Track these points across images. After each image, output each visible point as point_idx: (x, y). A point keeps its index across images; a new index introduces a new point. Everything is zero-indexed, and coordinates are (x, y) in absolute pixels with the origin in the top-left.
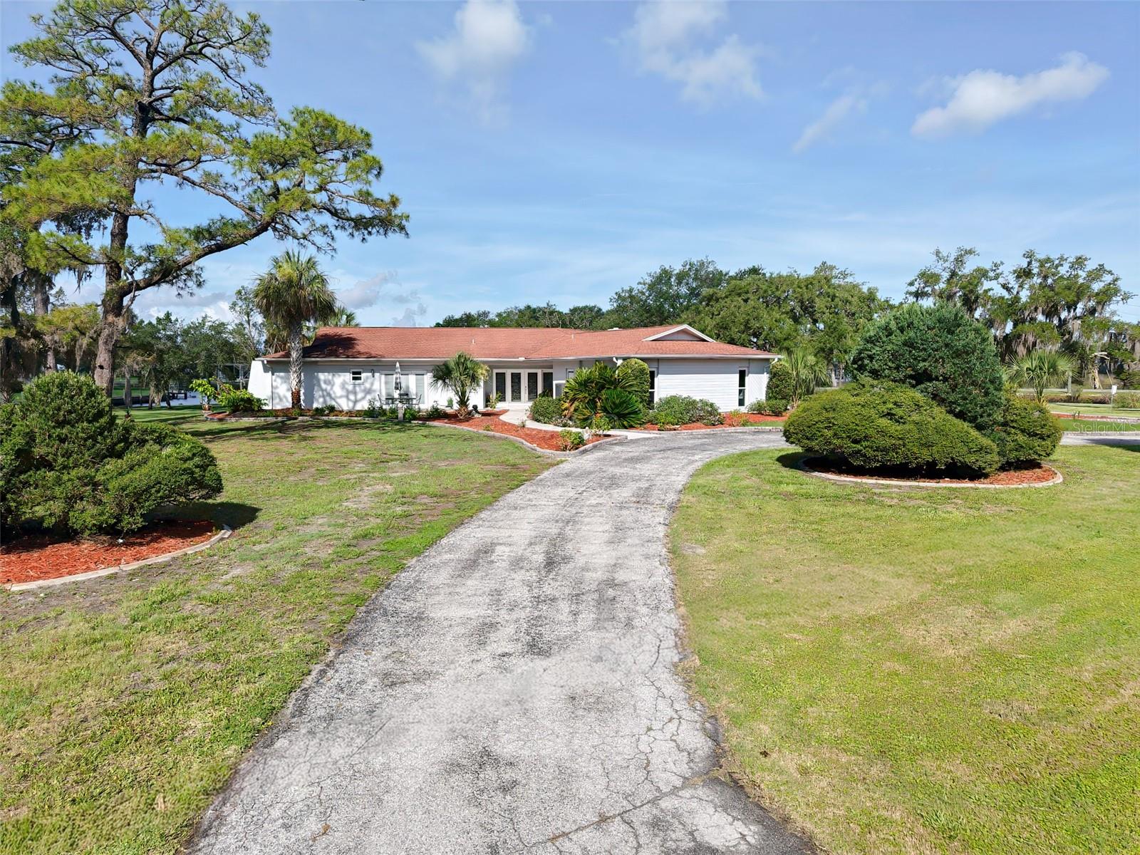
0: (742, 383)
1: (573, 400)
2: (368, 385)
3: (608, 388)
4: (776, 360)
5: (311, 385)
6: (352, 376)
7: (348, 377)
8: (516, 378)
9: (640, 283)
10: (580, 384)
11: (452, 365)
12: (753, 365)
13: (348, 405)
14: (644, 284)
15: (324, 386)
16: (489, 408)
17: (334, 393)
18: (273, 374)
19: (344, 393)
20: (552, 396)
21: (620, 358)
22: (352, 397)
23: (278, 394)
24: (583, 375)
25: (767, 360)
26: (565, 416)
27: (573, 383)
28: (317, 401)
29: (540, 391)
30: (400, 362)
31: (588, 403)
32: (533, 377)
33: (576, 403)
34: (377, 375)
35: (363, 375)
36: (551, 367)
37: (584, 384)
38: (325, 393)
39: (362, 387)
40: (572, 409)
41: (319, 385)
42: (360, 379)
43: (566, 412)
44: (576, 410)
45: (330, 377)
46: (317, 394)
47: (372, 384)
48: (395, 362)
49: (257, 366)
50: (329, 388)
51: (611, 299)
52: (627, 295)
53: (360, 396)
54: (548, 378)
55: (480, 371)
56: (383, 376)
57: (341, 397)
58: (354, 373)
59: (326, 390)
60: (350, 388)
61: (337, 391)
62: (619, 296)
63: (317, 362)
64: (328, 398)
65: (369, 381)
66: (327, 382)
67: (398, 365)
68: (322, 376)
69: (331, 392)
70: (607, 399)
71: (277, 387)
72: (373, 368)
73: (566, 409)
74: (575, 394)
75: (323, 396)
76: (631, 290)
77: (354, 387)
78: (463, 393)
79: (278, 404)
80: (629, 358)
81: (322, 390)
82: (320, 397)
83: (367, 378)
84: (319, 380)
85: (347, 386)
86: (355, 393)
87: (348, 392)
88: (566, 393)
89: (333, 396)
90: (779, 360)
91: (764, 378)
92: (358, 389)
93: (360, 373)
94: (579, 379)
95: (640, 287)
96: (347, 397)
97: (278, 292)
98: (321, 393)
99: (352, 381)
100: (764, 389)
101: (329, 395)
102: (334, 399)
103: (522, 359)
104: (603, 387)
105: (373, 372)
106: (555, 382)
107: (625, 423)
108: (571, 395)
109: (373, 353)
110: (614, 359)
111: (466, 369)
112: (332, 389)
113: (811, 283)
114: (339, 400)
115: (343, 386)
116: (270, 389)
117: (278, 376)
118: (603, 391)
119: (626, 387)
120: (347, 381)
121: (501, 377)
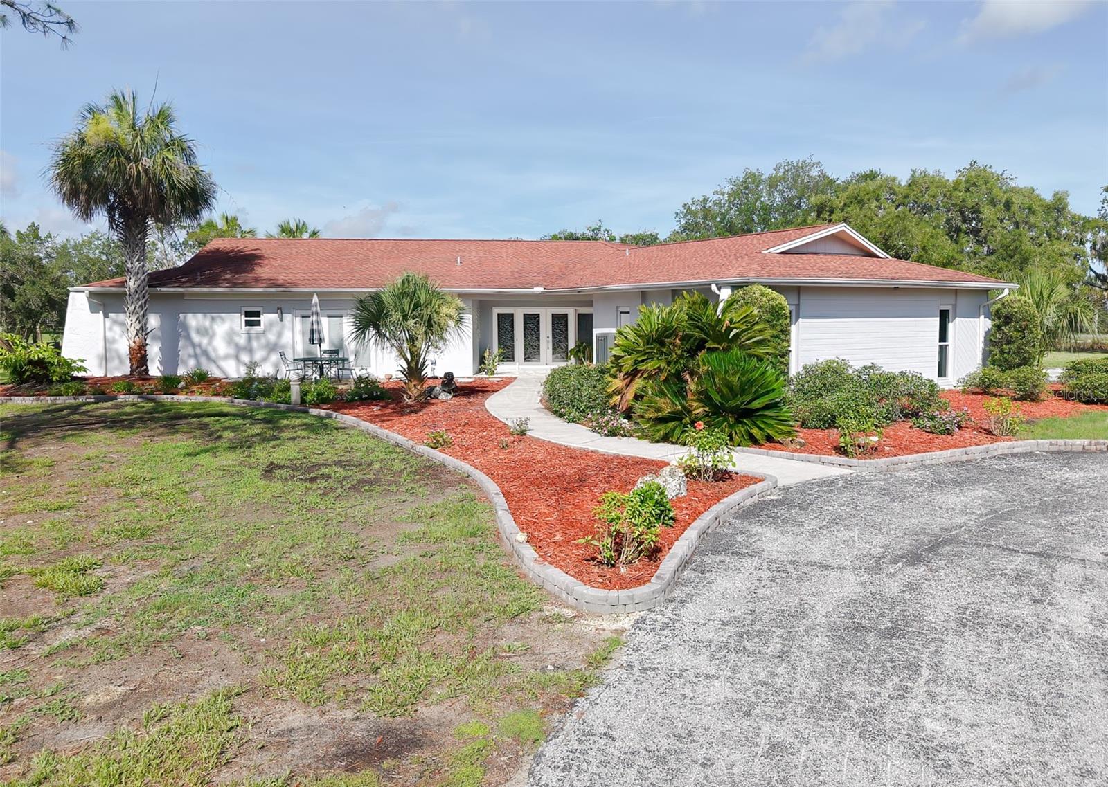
0: (943, 336)
1: (633, 374)
2: (272, 337)
3: (711, 350)
4: (1006, 292)
5: (174, 336)
6: (244, 318)
7: (236, 321)
8: (532, 323)
9: (716, 193)
10: (648, 341)
11: (387, 299)
12: (963, 302)
13: (238, 371)
14: (723, 194)
15: (196, 338)
16: (483, 375)
17: (215, 350)
18: (106, 316)
19: (231, 351)
20: (591, 361)
21: (726, 285)
22: (245, 358)
23: (117, 351)
24: (654, 318)
25: (985, 292)
26: (614, 408)
27: (632, 336)
28: (185, 363)
29: (572, 344)
30: (319, 294)
31: (666, 380)
32: (559, 322)
33: (639, 383)
34: (288, 317)
35: (265, 318)
36: (590, 304)
37: (658, 340)
38: (198, 351)
39: (263, 341)
40: (629, 396)
41: (188, 338)
42: (258, 323)
43: (617, 399)
44: (637, 397)
45: (207, 323)
46: (184, 351)
47: (280, 335)
48: (311, 294)
49: (78, 303)
50: (205, 341)
51: (677, 214)
52: (699, 207)
53: (258, 356)
54: (585, 322)
55: (445, 310)
56: (298, 319)
57: (227, 357)
58: (248, 314)
59: (200, 346)
60: (242, 341)
61: (220, 346)
62: (689, 209)
63: (182, 295)
64: (203, 360)
65: (275, 330)
66: (203, 332)
67: (315, 299)
68: (194, 320)
69: (210, 350)
70: (710, 374)
71: (114, 341)
72: (280, 305)
73: (616, 392)
74: (636, 362)
75: (196, 356)
76: (705, 200)
77: (249, 339)
78: (415, 355)
79: (117, 369)
80: (747, 284)
81: (193, 345)
82: (190, 356)
83: (271, 324)
84: (185, 327)
85: (236, 339)
86: (250, 351)
87: (239, 349)
88: (618, 358)
89: (212, 355)
90: (1011, 290)
91: (983, 324)
92: (255, 344)
93: (258, 314)
94: (646, 328)
95: (716, 197)
96: (237, 358)
97: (88, 162)
98: (191, 351)
99: (245, 329)
100: (980, 346)
101: (205, 353)
102: (214, 362)
103: (539, 289)
104: (701, 345)
105: (280, 311)
106: (596, 331)
107: (755, 431)
108: (628, 364)
109: (281, 278)
110: (714, 288)
111: (417, 305)
112: (210, 343)
113: (974, 184)
114: (223, 364)
115: (230, 338)
116: (101, 344)
117: (115, 322)
118: (702, 355)
119: (749, 347)
120: (237, 328)
121: (506, 322)
